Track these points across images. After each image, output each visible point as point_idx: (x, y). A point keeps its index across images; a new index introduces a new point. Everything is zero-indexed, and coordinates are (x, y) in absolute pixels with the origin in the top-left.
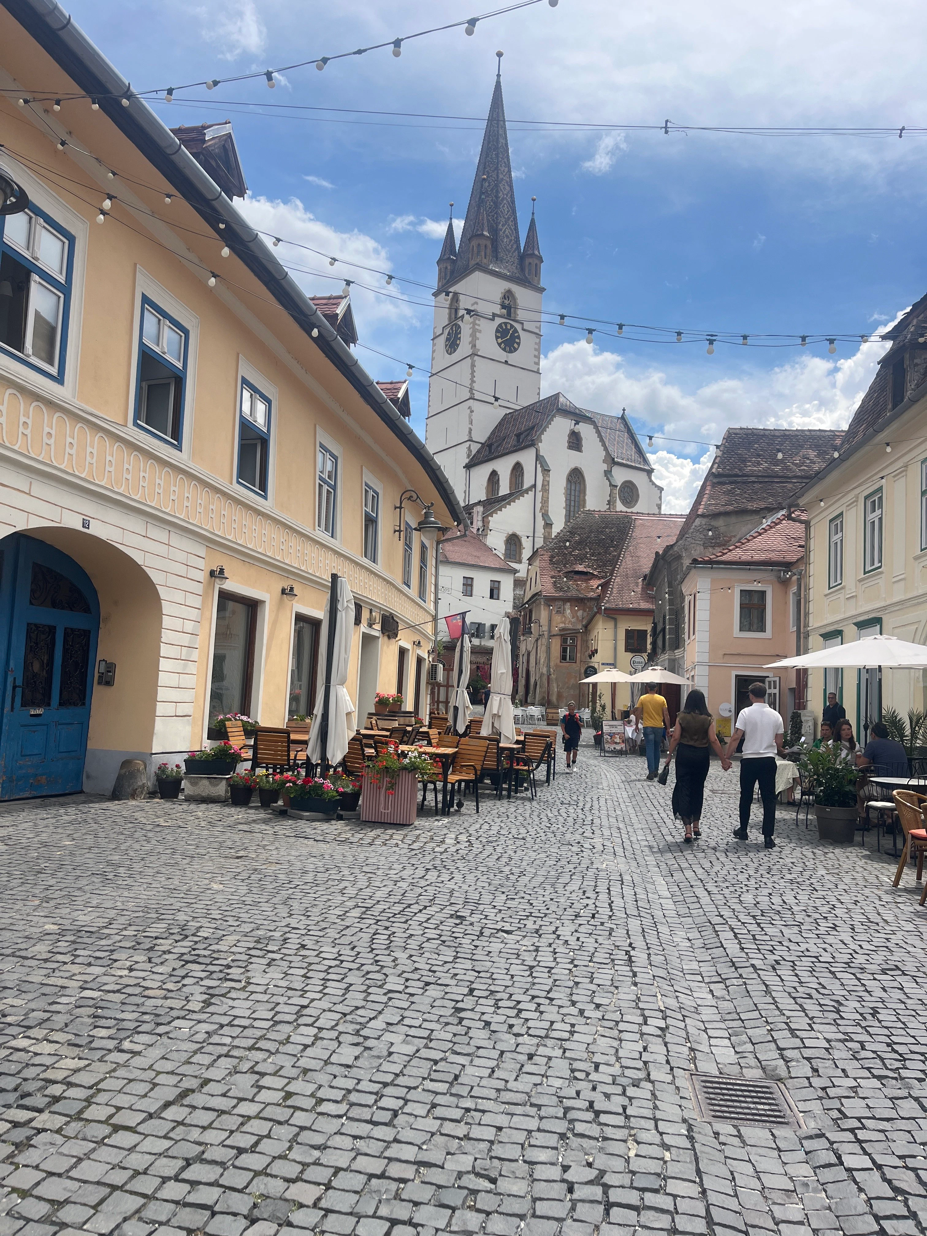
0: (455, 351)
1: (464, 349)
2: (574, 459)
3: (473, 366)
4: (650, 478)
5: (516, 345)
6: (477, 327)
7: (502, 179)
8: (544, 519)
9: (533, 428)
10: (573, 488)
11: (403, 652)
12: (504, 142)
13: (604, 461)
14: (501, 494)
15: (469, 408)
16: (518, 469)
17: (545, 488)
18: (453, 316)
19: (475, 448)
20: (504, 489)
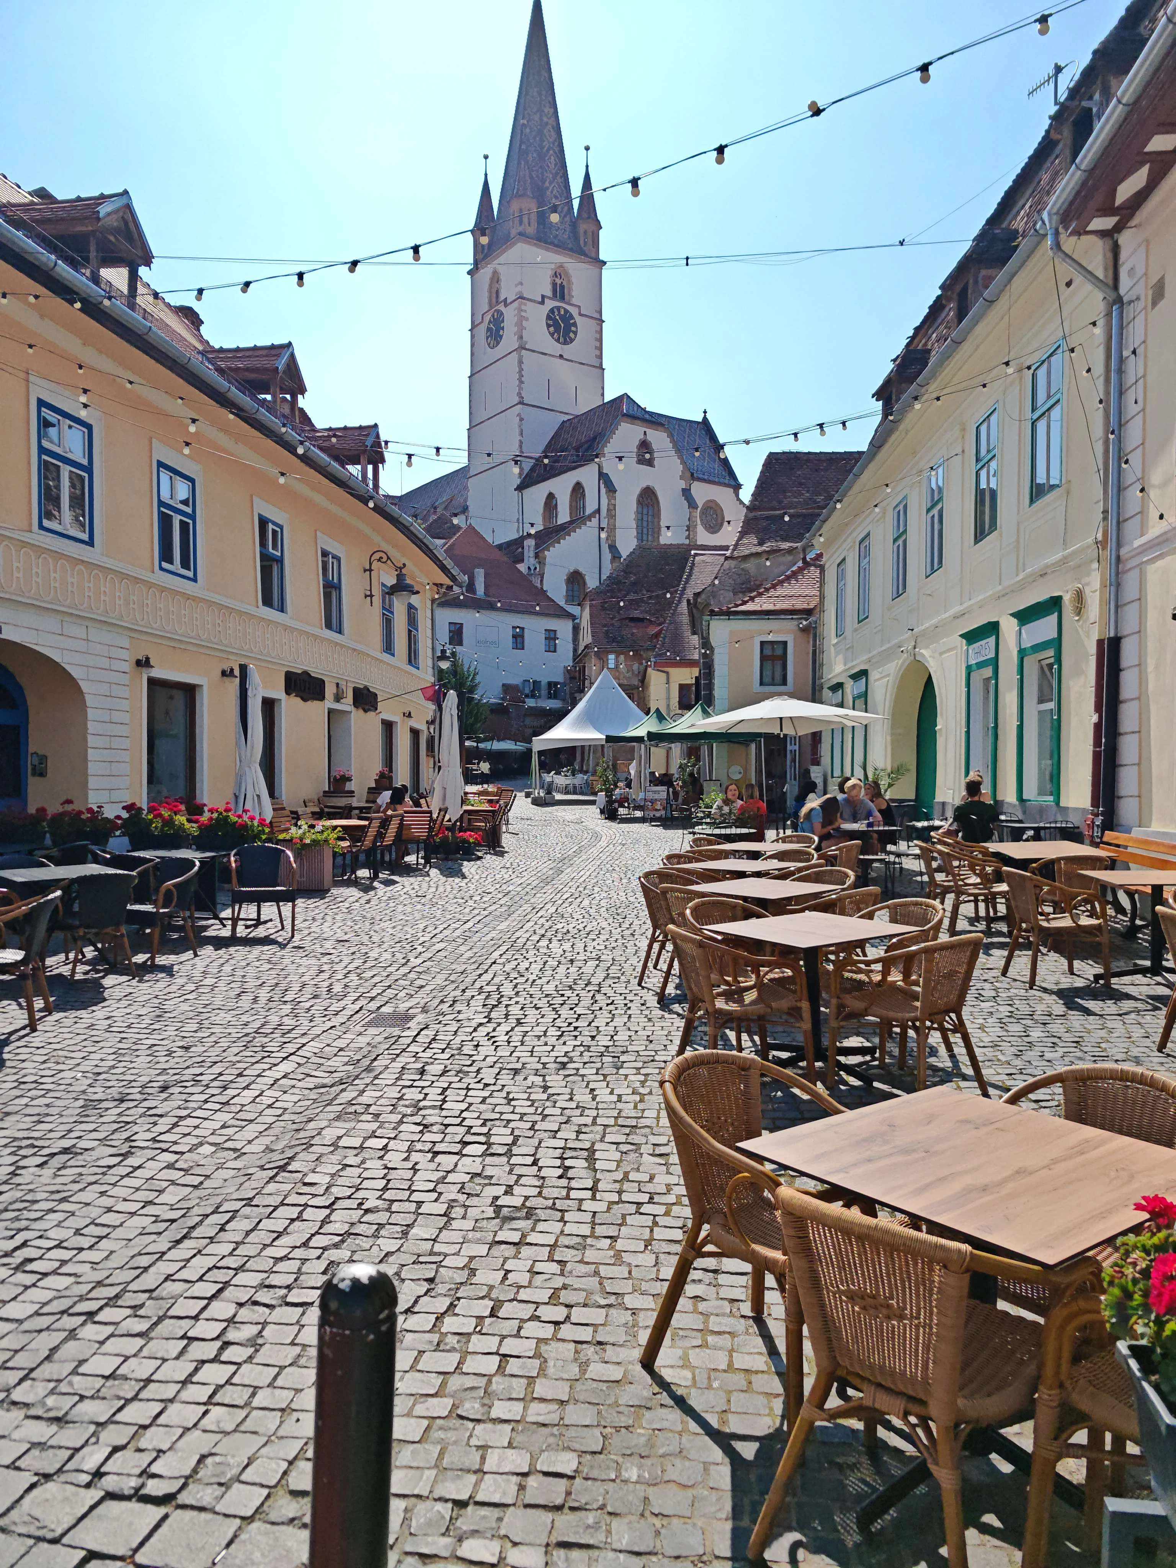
0: (498, 343)
1: (509, 341)
2: (645, 477)
3: (520, 362)
4: (737, 495)
5: (572, 335)
6: (523, 314)
7: (547, 124)
8: (611, 552)
9: (595, 438)
10: (645, 511)
11: (388, 727)
12: (546, 75)
13: (681, 478)
14: (560, 521)
15: (519, 415)
16: (578, 490)
17: (612, 513)
18: (494, 300)
19: (528, 465)
20: (563, 516)
